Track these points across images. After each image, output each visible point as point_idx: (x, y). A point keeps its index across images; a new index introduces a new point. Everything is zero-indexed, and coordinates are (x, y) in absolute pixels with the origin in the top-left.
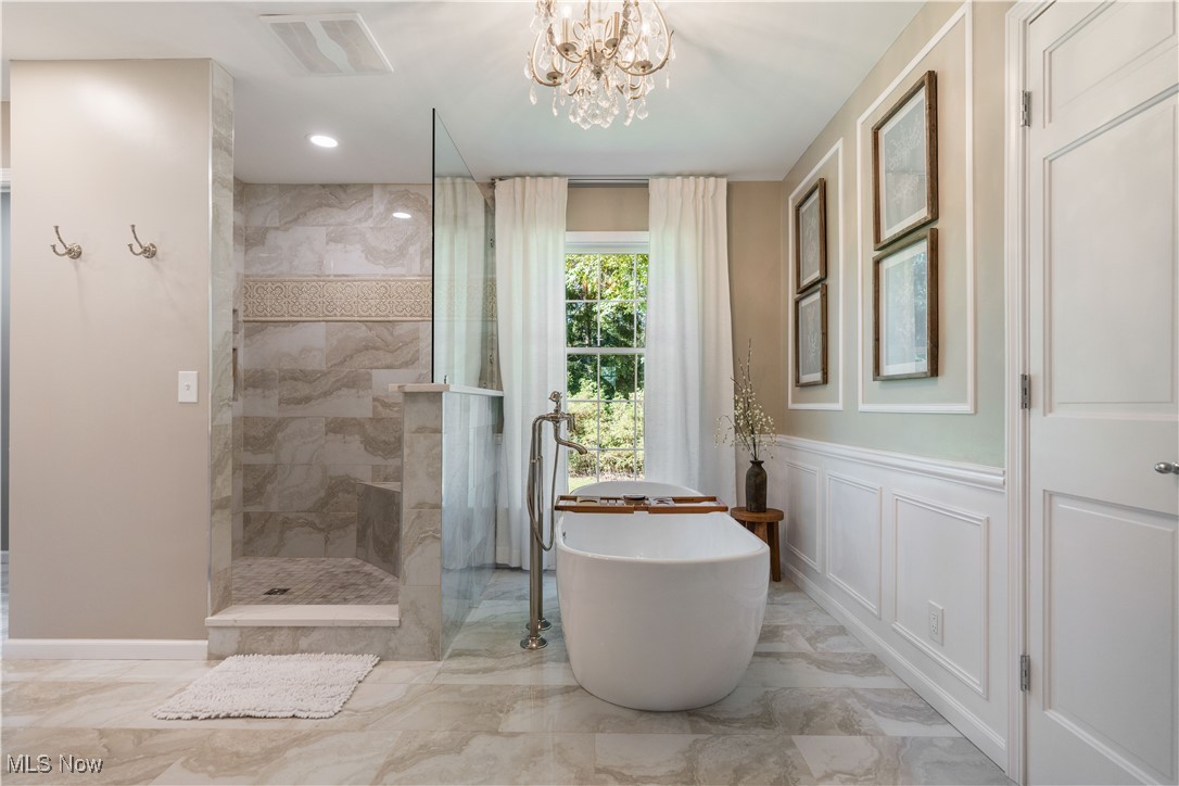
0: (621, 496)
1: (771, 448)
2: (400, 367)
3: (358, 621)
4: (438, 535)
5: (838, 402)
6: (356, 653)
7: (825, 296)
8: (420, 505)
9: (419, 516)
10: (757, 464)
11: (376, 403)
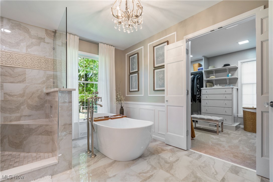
0: (103, 116)
1: (124, 104)
2: (17, 83)
3: (42, 167)
4: (71, 133)
5: (142, 94)
6: (41, 177)
7: (138, 75)
8: (65, 125)
9: (64, 128)
10: (122, 107)
11: (5, 95)
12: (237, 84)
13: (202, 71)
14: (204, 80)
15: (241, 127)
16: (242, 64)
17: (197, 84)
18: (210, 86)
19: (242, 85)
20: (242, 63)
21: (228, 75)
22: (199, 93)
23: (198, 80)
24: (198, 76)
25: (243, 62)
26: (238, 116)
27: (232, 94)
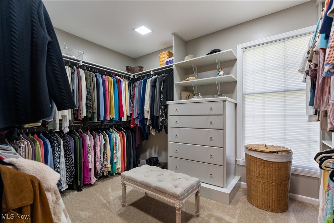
12: (234, 94)
13: (172, 66)
14: (175, 84)
15: (241, 186)
16: (244, 51)
17: (160, 92)
18: (187, 97)
19: (244, 95)
20: (244, 49)
21: (219, 73)
22: (162, 112)
23: (162, 84)
24: (163, 76)
25: (246, 48)
26: (236, 161)
27: (223, 115)
